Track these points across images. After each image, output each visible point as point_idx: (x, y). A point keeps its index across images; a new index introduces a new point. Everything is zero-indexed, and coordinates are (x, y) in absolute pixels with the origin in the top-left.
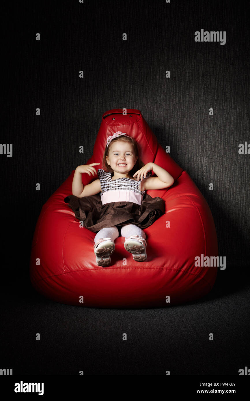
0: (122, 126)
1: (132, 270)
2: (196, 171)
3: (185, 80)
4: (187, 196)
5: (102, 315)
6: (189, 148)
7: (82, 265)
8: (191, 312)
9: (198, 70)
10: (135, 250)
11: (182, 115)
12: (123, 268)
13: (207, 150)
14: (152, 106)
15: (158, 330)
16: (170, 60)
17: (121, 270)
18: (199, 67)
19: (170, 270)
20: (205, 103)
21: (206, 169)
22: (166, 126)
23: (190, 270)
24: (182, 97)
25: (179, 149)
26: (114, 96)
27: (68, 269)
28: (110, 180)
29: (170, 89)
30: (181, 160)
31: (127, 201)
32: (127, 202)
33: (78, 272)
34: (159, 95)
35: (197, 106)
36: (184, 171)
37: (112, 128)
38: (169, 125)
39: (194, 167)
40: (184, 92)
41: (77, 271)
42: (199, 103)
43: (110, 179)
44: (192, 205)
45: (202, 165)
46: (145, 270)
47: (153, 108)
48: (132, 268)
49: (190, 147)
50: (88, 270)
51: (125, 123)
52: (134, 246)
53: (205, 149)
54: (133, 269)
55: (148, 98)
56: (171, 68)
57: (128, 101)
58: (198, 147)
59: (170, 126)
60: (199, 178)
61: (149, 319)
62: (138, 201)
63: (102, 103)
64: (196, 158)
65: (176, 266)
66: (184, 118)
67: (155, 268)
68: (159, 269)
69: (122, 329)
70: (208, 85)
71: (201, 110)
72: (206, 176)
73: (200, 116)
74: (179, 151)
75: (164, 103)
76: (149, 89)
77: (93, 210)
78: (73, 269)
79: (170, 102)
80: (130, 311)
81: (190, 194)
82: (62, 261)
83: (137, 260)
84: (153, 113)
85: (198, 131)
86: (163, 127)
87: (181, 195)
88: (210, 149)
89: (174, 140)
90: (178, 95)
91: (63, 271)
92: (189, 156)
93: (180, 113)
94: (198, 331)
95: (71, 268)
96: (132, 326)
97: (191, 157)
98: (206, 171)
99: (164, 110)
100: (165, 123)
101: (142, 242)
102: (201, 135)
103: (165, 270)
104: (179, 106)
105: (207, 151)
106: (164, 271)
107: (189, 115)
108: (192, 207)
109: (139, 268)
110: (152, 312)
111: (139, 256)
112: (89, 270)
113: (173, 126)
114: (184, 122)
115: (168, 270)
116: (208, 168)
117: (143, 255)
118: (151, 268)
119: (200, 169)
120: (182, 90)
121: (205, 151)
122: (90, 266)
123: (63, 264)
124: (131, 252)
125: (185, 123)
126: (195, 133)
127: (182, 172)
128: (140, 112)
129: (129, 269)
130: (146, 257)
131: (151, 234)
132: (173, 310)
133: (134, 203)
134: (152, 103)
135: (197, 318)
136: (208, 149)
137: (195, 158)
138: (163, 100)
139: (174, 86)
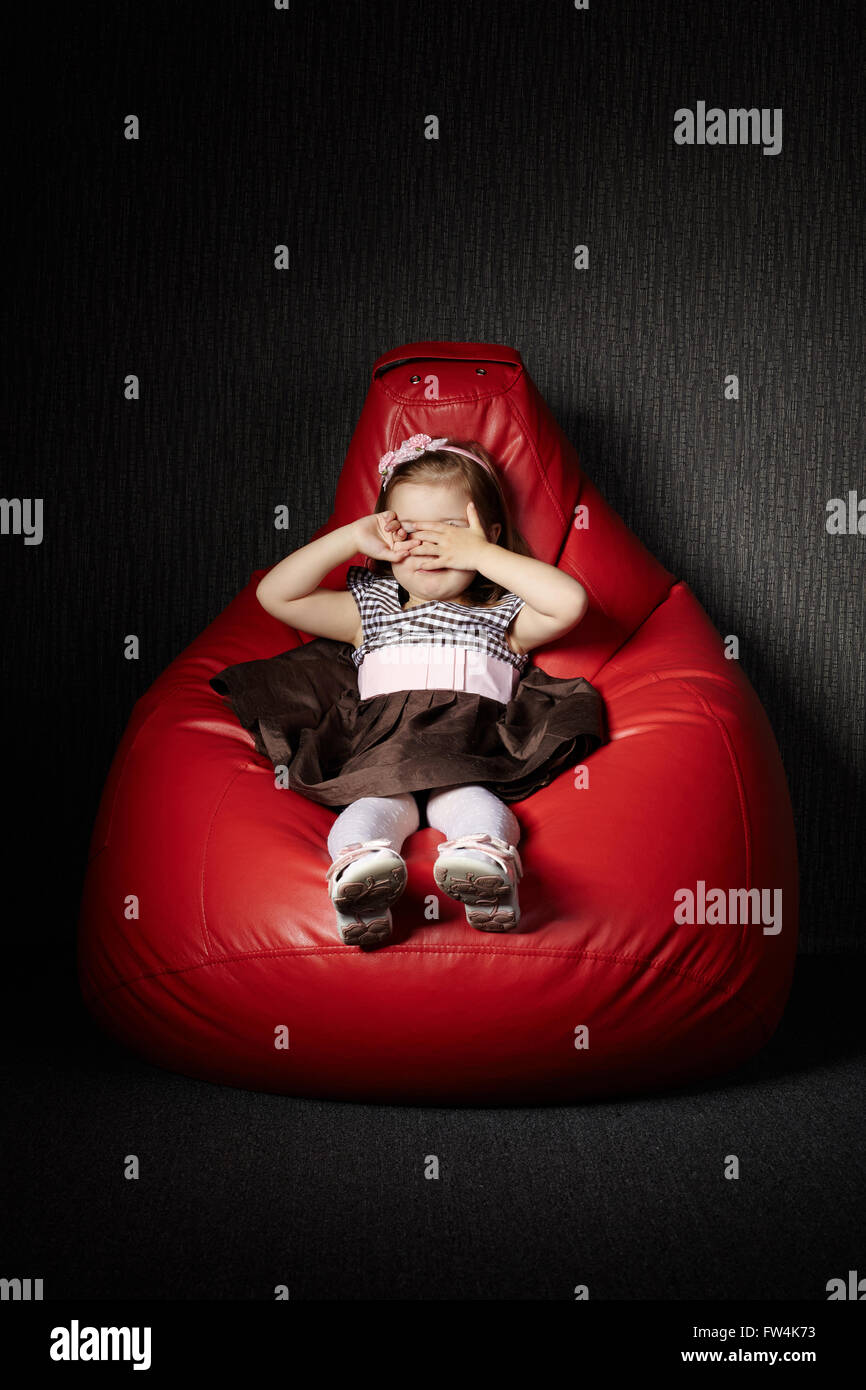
0: (445, 408)
1: (464, 957)
2: (727, 583)
3: (692, 236)
4: (686, 680)
5: (347, 1127)
6: (701, 496)
7: (273, 934)
8: (687, 1125)
9: (743, 198)
10: (474, 892)
11: (677, 370)
12: (428, 950)
13: (770, 506)
14: (564, 332)
15: (556, 1191)
16: (637, 157)
17: (421, 957)
18: (746, 188)
19: (610, 960)
20: (765, 326)
21: (766, 579)
22: (617, 409)
23: (686, 962)
24: (678, 300)
25: (663, 497)
26: (420, 289)
27: (220, 947)
28: (395, 606)
29: (634, 270)
30: (670, 541)
31: (459, 687)
32: (456, 692)
33: (257, 962)
34: (594, 292)
35: (736, 337)
36: (677, 582)
37: (407, 415)
38: (629, 405)
39: (721, 570)
40: (686, 283)
41: (256, 956)
42: (742, 326)
43: (395, 602)
44: (703, 714)
45: (749, 563)
46: (514, 960)
47: (569, 340)
48: (465, 952)
49: (706, 493)
50: (294, 953)
51: (460, 399)
52: (471, 876)
53: (762, 501)
54: (468, 954)
55: (551, 303)
56: (640, 188)
57: (473, 310)
58: (738, 493)
59: (630, 412)
60: (739, 609)
61: (525, 1148)
62: (500, 690)
63: (376, 317)
64: (729, 533)
65: (631, 949)
66: (684, 381)
67: (549, 955)
68: (568, 956)
69: (416, 1183)
70: (782, 258)
71: (752, 353)
72: (765, 604)
73: (747, 375)
74: (663, 506)
75: (612, 321)
76: (555, 266)
77: (326, 724)
78: (239, 947)
79: (632, 319)
80: (454, 1116)
81: (698, 674)
82: (200, 913)
83: (482, 926)
84: (569, 357)
85: (739, 431)
86: (604, 413)
87: (664, 676)
88: (781, 502)
89: (646, 463)
90: (666, 293)
91: (203, 953)
92: (700, 525)
93: (671, 361)
94: (708, 1196)
95: (232, 945)
96: (458, 1172)
97: (709, 529)
98: (765, 587)
99: (609, 346)
100: (612, 398)
101: (501, 862)
102: (749, 449)
103: (589, 962)
104: (667, 335)
105: (771, 509)
106: (586, 966)
107: (703, 368)
108: (704, 721)
109: (491, 952)
110: (538, 1119)
111: (489, 912)
112: (300, 953)
113: (643, 410)
114: (684, 396)
115: (600, 963)
116: (773, 575)
117: (506, 911)
118: (535, 954)
119: (741, 577)
120: (680, 273)
121: (761, 508)
122: (302, 940)
123: (203, 929)
124: (459, 897)
125: (688, 400)
126: (727, 441)
127: (669, 589)
128: (518, 356)
129: (451, 955)
130: (518, 917)
131: (541, 824)
132: (619, 1115)
133: (482, 697)
134: (565, 321)
135: (706, 1147)
136: (776, 500)
137: (724, 535)
138: (607, 309)
139: (652, 258)
